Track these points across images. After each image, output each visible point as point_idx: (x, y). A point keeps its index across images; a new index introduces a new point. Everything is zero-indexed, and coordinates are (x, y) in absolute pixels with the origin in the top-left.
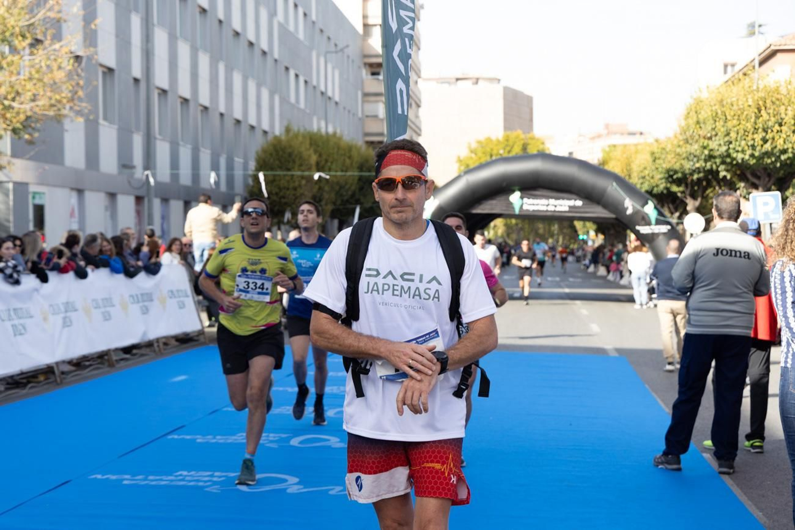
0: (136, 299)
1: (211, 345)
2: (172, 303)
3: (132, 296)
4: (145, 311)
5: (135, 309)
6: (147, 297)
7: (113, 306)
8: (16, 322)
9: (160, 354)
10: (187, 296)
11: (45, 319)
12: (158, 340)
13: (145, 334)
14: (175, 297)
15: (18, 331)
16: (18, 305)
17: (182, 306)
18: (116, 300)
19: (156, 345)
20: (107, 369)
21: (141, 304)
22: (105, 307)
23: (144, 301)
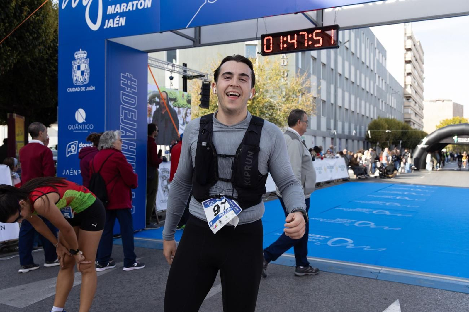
0: (328, 167)
1: (352, 182)
2: (340, 169)
3: (327, 167)
4: (331, 171)
5: (328, 170)
6: (332, 167)
7: (322, 169)
9: (335, 184)
10: (344, 167)
12: (335, 180)
13: (331, 178)
14: (340, 167)
17: (343, 170)
18: (323, 168)
19: (335, 181)
20: (319, 187)
21: (330, 169)
22: (319, 169)
23: (331, 168)
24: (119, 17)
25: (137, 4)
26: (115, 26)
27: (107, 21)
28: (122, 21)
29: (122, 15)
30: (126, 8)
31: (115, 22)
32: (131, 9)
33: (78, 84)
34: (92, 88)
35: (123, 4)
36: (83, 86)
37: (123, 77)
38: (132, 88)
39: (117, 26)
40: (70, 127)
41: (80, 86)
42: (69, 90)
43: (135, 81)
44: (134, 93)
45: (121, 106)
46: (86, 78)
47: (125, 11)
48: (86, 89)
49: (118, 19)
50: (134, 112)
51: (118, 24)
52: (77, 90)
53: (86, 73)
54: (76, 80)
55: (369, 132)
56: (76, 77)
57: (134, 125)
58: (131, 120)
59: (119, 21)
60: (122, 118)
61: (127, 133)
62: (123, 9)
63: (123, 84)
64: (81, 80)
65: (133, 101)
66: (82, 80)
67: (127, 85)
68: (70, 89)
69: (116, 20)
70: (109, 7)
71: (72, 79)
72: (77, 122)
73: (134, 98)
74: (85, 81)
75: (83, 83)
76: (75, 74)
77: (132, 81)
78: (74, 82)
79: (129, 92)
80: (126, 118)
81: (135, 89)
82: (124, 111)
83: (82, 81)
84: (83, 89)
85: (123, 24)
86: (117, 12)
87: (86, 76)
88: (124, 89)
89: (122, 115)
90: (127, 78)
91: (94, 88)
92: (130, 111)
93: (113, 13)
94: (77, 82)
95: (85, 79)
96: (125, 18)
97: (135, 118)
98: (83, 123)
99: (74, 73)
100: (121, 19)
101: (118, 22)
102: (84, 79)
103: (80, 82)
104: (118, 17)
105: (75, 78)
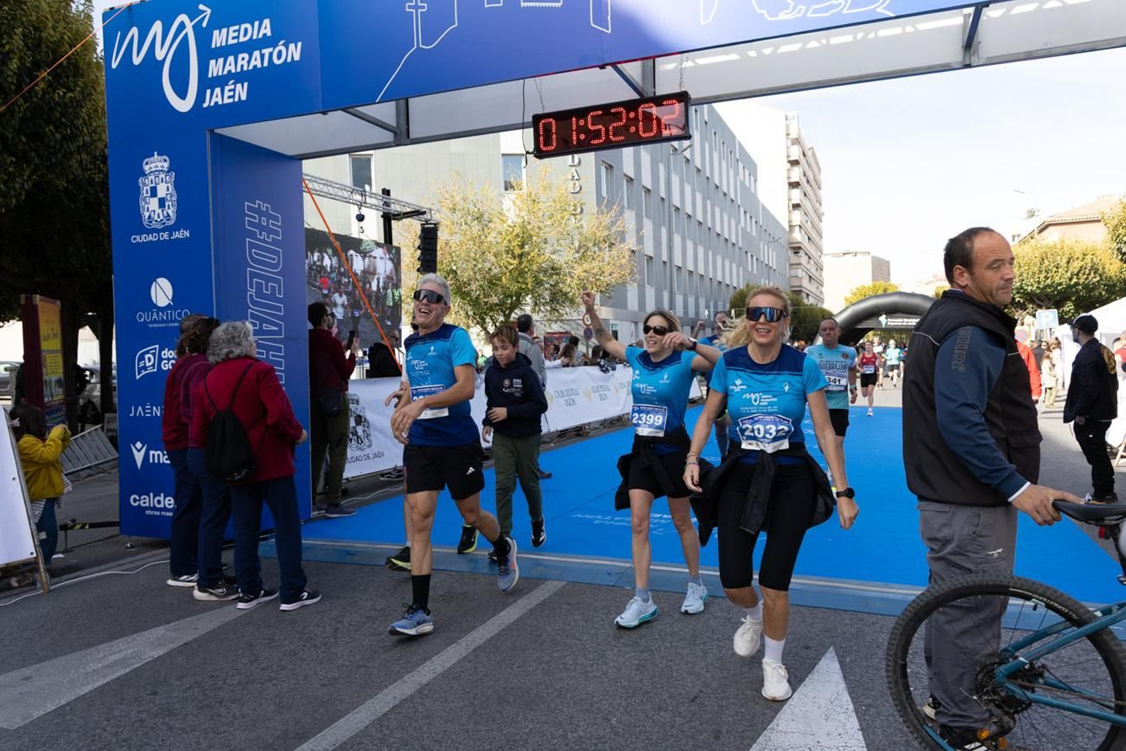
8: (602, 393)
11: (617, 391)
15: (603, 398)
16: (602, 384)
24: (235, 84)
25: (271, 54)
26: (227, 101)
27: (208, 91)
28: (242, 92)
29: (239, 77)
30: (249, 62)
31: (227, 94)
32: (259, 66)
33: (154, 225)
34: (184, 234)
35: (240, 56)
36: (163, 230)
37: (250, 208)
38: (270, 231)
39: (231, 100)
40: (141, 316)
41: (158, 231)
42: (135, 239)
43: (276, 219)
44: (275, 242)
45: (248, 269)
46: (170, 212)
47: (245, 69)
48: (170, 235)
49: (232, 87)
50: (278, 281)
51: (233, 97)
52: (150, 238)
53: (170, 203)
54: (150, 217)
55: (733, 311)
56: (148, 211)
57: (279, 309)
58: (272, 297)
59: (234, 90)
60: (251, 295)
61: (264, 325)
62: (242, 66)
63: (251, 224)
64: (159, 217)
65: (274, 259)
66: (162, 218)
67: (258, 226)
68: (138, 237)
69: (227, 88)
70: (212, 62)
71: (140, 216)
72: (155, 306)
73: (277, 253)
74: (168, 220)
75: (164, 223)
76: (146, 206)
77: (269, 217)
78: (145, 223)
79: (264, 241)
80: (259, 293)
81: (277, 233)
82: (255, 280)
83: (162, 220)
84: (165, 236)
85: (244, 97)
86: (230, 71)
87: (169, 208)
88: (253, 235)
89: (251, 287)
90: (258, 211)
91: (187, 234)
92: (268, 279)
93: (220, 74)
94: (150, 222)
95: (168, 215)
96: (246, 84)
97: (279, 294)
98: (168, 307)
99: (143, 203)
100: (239, 86)
101: (231, 93)
102: (166, 214)
103: (156, 221)
104: (231, 82)
105: (147, 214)
